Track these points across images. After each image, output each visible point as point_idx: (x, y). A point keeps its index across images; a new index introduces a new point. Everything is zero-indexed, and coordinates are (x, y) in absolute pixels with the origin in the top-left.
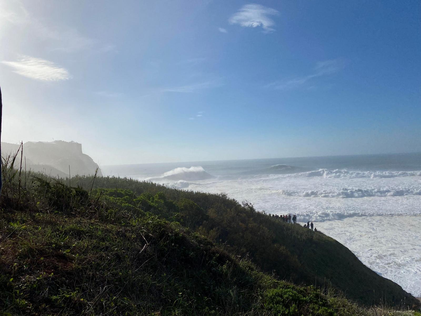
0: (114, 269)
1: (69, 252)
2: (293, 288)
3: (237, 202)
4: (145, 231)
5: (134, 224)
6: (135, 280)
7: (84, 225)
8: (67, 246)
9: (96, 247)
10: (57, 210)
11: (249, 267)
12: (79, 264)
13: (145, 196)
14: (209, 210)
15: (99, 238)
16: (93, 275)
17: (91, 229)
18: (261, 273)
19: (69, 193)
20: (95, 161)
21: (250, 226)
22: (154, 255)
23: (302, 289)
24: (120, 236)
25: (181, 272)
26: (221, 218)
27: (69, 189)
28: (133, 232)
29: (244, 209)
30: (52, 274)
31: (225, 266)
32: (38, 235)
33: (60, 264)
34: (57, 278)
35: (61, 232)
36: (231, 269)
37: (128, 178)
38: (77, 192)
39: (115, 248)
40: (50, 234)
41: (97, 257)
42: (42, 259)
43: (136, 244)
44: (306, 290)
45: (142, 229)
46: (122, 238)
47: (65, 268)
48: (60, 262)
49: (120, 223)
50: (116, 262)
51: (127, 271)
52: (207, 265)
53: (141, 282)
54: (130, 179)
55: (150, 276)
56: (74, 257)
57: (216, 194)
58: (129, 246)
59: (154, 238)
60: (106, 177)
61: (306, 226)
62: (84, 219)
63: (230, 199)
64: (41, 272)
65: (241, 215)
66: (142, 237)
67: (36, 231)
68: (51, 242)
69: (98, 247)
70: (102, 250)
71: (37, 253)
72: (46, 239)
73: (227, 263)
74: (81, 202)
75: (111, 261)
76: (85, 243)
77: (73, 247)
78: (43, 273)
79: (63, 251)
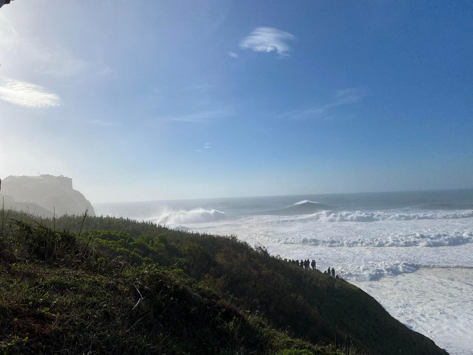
0: (101, 330)
1: (49, 311)
2: (309, 348)
3: (249, 245)
4: (140, 283)
5: (128, 274)
6: (126, 343)
7: (69, 277)
8: (46, 304)
9: (81, 304)
10: (37, 259)
11: (260, 323)
12: (59, 325)
13: (144, 239)
14: (217, 255)
15: (86, 292)
16: (76, 338)
17: (76, 281)
18: (274, 330)
19: (53, 239)
20: (87, 198)
21: (264, 274)
22: (150, 312)
23: (319, 349)
24: (110, 289)
25: (181, 331)
26: (231, 263)
27: (53, 234)
28: (126, 284)
29: (257, 253)
30: (27, 338)
31: (232, 323)
32: (12, 291)
33: (37, 326)
34: (32, 343)
35: (41, 287)
36: (239, 326)
37: (125, 218)
38: (62, 237)
39: (104, 304)
40: (27, 289)
41: (82, 316)
42: (16, 319)
43: (128, 298)
44: (324, 350)
45: (137, 281)
46: (112, 292)
47: (42, 330)
48: (37, 323)
49: (112, 273)
50: (104, 322)
51: (116, 332)
52: (211, 321)
53: (133, 344)
54: (127, 219)
55: (144, 337)
56: (55, 317)
57: (225, 236)
58: (121, 301)
59: (150, 291)
60: (100, 216)
61: (327, 272)
62: (69, 270)
63: (241, 242)
64: (13, 336)
65: (254, 260)
66: (137, 290)
67: (11, 286)
68: (28, 298)
69: (84, 304)
70: (88, 308)
71: (10, 313)
72: (22, 296)
73: (235, 320)
74: (67, 249)
75: (98, 321)
76: (68, 299)
77: (53, 305)
78: (16, 337)
79: (41, 309)
